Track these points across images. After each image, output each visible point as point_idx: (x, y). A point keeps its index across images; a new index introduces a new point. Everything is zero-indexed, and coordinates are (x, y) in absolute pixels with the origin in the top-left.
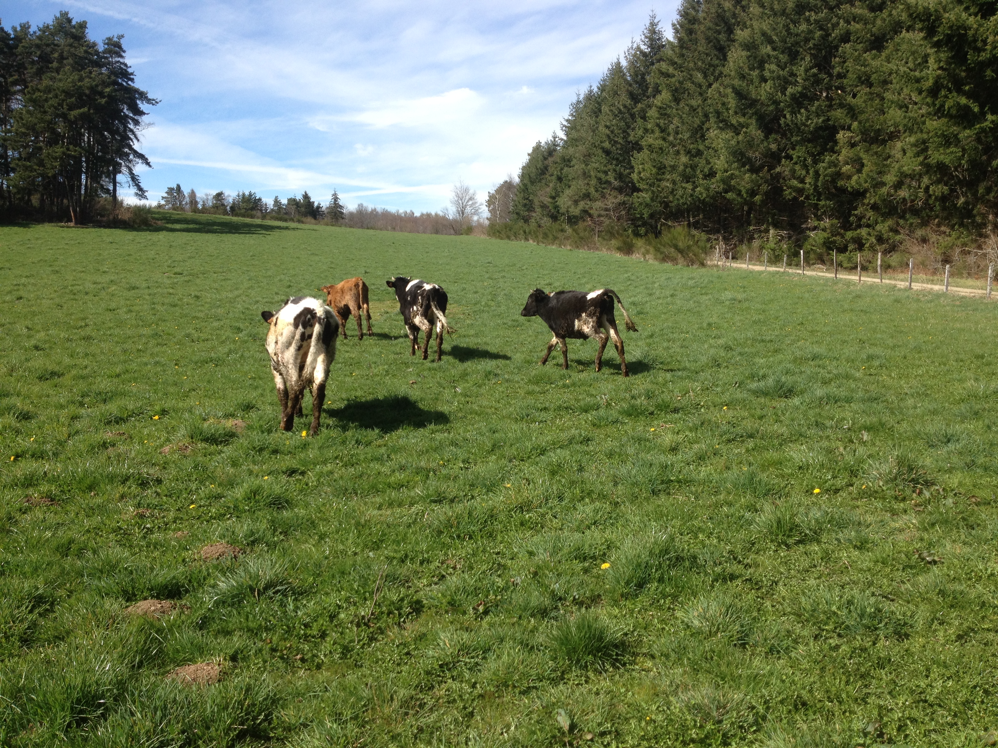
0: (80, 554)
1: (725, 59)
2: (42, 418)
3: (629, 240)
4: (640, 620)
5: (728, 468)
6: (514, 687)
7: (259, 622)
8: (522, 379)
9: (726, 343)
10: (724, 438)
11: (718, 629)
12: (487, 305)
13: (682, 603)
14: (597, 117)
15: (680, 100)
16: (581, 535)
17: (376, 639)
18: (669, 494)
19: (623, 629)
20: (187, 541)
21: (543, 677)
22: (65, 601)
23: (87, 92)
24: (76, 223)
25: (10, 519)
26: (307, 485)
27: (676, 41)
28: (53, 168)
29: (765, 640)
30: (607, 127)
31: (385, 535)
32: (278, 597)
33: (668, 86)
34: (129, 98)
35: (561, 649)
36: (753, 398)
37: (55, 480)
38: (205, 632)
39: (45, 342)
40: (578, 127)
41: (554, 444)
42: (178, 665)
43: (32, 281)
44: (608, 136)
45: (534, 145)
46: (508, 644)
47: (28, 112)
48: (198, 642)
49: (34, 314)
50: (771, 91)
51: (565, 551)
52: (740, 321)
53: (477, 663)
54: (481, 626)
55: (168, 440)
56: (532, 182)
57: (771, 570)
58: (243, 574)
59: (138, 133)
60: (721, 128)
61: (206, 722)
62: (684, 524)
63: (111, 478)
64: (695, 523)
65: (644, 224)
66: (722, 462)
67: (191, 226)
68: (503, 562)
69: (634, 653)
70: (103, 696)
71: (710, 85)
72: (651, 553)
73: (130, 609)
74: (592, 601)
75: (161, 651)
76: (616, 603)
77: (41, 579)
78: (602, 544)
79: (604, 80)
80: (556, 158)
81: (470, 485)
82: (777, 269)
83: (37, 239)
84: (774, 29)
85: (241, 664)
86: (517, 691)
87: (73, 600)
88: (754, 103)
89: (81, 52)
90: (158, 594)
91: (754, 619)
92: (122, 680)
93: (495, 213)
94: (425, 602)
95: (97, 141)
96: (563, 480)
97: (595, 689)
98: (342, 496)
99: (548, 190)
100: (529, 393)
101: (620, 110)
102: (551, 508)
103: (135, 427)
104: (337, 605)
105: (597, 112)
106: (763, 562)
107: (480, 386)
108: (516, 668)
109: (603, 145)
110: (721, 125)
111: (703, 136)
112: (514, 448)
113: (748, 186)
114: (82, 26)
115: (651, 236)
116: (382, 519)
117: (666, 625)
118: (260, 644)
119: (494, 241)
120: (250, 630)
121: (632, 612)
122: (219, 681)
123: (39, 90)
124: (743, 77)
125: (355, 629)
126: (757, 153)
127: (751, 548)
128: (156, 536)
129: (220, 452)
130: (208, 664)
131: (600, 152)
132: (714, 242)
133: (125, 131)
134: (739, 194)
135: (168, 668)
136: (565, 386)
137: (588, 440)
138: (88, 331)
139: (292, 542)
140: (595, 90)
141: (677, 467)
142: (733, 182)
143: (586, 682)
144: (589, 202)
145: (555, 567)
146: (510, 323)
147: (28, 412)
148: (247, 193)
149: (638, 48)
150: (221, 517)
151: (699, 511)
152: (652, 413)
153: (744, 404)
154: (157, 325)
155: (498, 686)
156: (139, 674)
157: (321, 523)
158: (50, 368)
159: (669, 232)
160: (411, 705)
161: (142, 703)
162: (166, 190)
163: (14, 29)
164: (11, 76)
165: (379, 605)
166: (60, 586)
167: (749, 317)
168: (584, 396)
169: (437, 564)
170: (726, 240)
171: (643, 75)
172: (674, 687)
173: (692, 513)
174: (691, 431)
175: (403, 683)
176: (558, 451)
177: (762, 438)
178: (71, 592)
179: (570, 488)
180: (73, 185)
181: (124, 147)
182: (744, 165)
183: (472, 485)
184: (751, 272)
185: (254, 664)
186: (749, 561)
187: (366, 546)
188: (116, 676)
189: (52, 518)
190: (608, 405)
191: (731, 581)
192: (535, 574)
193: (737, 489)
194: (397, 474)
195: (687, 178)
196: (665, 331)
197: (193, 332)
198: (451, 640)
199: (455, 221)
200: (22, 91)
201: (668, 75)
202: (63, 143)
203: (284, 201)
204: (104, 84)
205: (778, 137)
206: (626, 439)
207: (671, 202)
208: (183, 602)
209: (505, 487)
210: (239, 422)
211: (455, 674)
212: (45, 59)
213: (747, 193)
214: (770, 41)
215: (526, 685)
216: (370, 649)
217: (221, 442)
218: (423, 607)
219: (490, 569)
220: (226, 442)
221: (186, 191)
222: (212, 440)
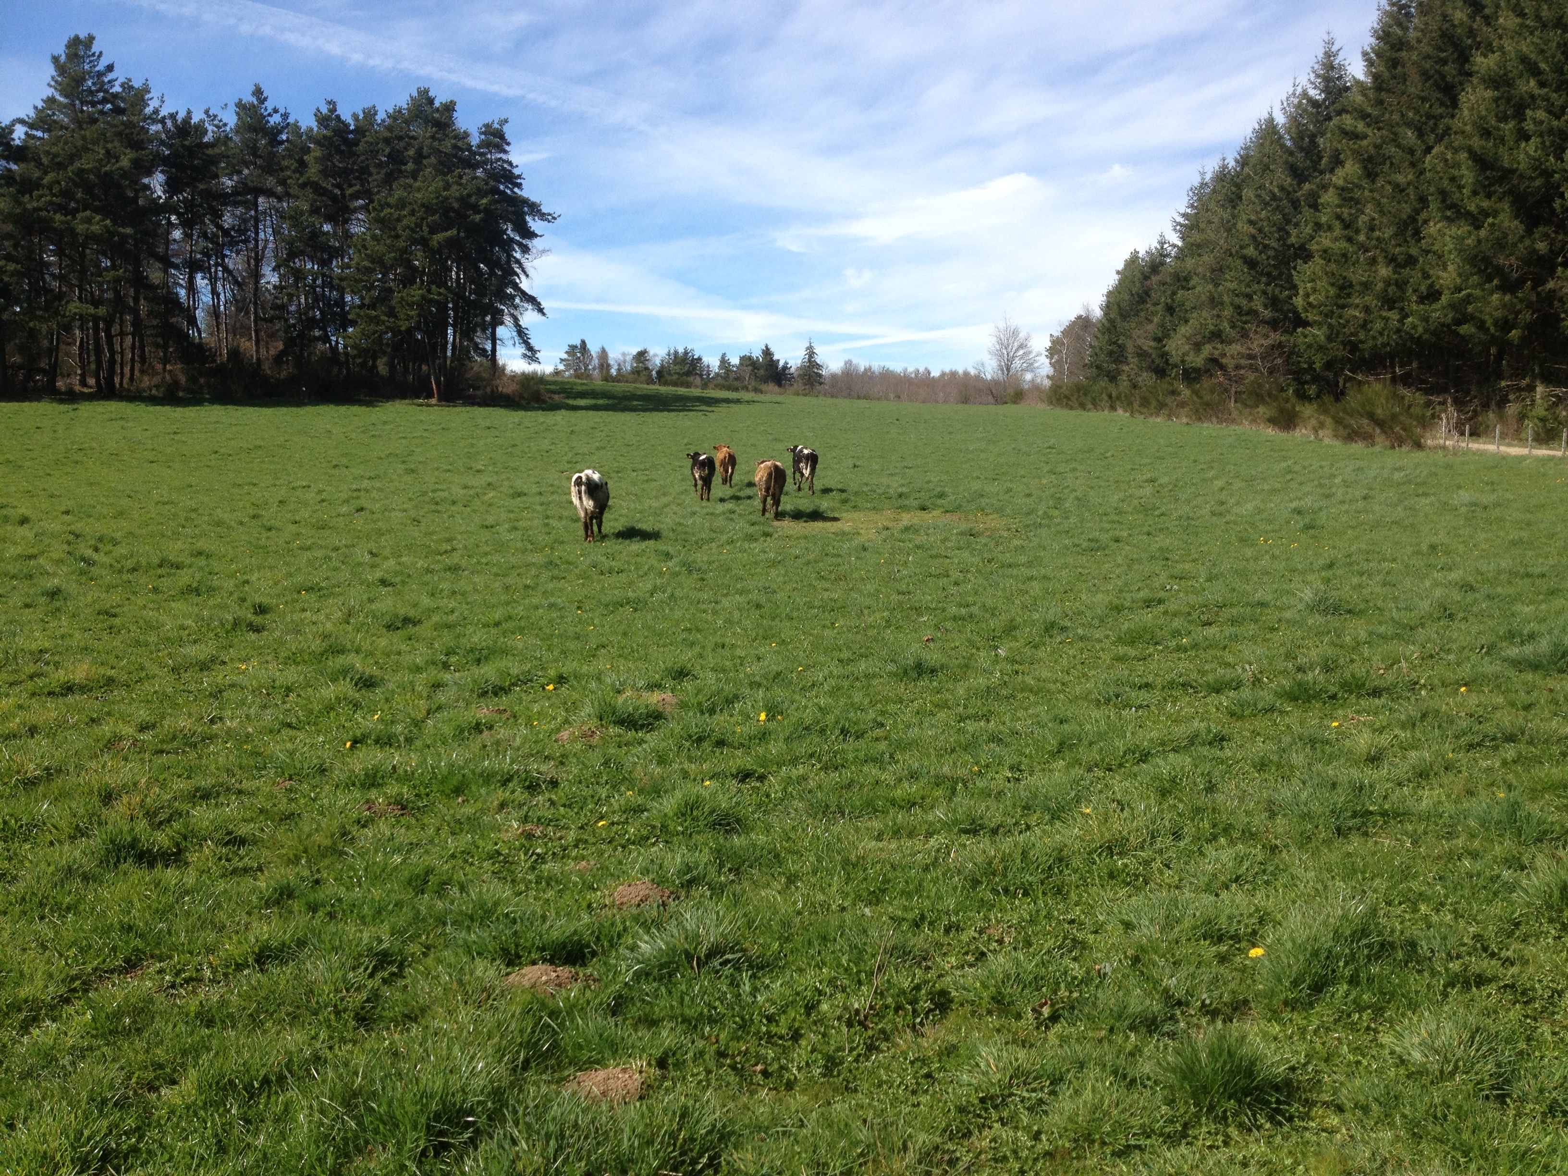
0: (441, 891)
1: (1455, 103)
2: (391, 686)
3: (1289, 406)
4: (1318, 1046)
5: (1470, 793)
6: (1104, 1143)
7: (699, 1010)
8: (1107, 637)
9: (1463, 579)
10: (1463, 741)
11: (1456, 1067)
12: (1046, 515)
13: (1391, 1021)
14: (1234, 207)
15: (1377, 175)
16: (1212, 898)
17: (877, 1049)
18: (1366, 834)
19: (1288, 1061)
20: (594, 876)
21: (1153, 1131)
22: (419, 962)
23: (456, 205)
24: (440, 400)
25: (344, 834)
26: (768, 796)
27: (1369, 80)
28: (409, 318)
29: (1541, 1091)
30: (1251, 222)
31: (889, 881)
32: (728, 970)
33: (1356, 153)
34: (515, 213)
35: (1182, 1087)
36: (1512, 673)
37: (407, 778)
38: (620, 1019)
39: (396, 574)
40: (1202, 226)
41: (1163, 744)
42: (580, 1070)
43: (377, 484)
44: (1254, 237)
45: (1127, 256)
46: (1092, 1073)
47: (374, 237)
48: (609, 1036)
49: (380, 533)
50: (1537, 155)
51: (1187, 924)
52: (1487, 540)
53: (1041, 1100)
54: (1046, 1039)
55: (566, 721)
56: (1124, 316)
57: (1551, 971)
58: (675, 931)
59: (527, 265)
60: (1449, 219)
61: (621, 1162)
62: (1394, 887)
63: (487, 778)
64: (1414, 885)
65: (1316, 379)
66: (1458, 783)
67: (601, 402)
68: (1080, 936)
69: (1307, 1100)
70: (471, 1112)
71: (1429, 150)
72: (1337, 935)
73: (511, 978)
74: (1235, 1009)
75: (555, 1045)
76: (1274, 1015)
77: (386, 927)
78: (1251, 915)
79: (1247, 148)
80: (1165, 275)
81: (1024, 808)
82: (1551, 453)
83: (385, 423)
84: (1542, 51)
85: (673, 1074)
86: (1108, 1150)
87: (430, 961)
88: (1507, 174)
89: (447, 146)
90: (552, 957)
91: (1521, 1053)
92: (499, 1088)
93: (1062, 367)
94: (954, 993)
95: (469, 279)
96: (1181, 806)
97: (1240, 1157)
98: (820, 816)
99: (1150, 327)
100: (1119, 659)
101: (1274, 195)
102: (1160, 852)
103: (520, 699)
104: (817, 989)
105: (1234, 200)
106: (1535, 957)
107: (1036, 647)
108: (1107, 1114)
109: (1245, 251)
110: (1449, 213)
111: (1417, 233)
112: (1095, 748)
113: (1498, 314)
114: (449, 108)
115: (1327, 399)
116: (884, 855)
117: (1364, 1056)
118: (700, 1044)
119: (1061, 412)
120: (686, 1020)
121: (1303, 1031)
122: (641, 1098)
123: (388, 205)
124: (1486, 133)
125: (845, 1029)
126: (1513, 259)
127: (1512, 932)
128: (550, 867)
129: (641, 742)
130: (624, 1071)
131: (1239, 262)
132: (1438, 408)
133: (508, 262)
134: (1481, 326)
135: (566, 1073)
136: (1179, 649)
137: (1222, 739)
138: (455, 559)
139: (746, 885)
140: (1232, 164)
141: (1380, 789)
142: (1470, 309)
143: (1226, 1144)
144: (1219, 346)
145: (1170, 950)
146: (1085, 545)
147: (371, 677)
148: (681, 350)
149: (1305, 94)
150: (642, 841)
151: (1420, 866)
152: (1333, 697)
153: (1498, 683)
154: (552, 548)
155: (1075, 1141)
156: (524, 1079)
157: (789, 856)
158: (402, 612)
159: (1360, 391)
160: (935, 1160)
161: (529, 1126)
162: (567, 348)
163: (355, 117)
164: (351, 186)
165: (882, 994)
166: (412, 939)
167: (1502, 533)
168: (1214, 665)
169: (973, 933)
170: (1459, 403)
171: (1313, 137)
172: (1379, 1162)
173: (1408, 868)
174: (1403, 727)
175: (923, 1124)
176: (1171, 755)
177: (1531, 743)
178: (428, 948)
179: (1193, 820)
180: (436, 343)
181: (507, 286)
182: (1490, 279)
183: (1026, 808)
184: (1505, 457)
185: (692, 1075)
186: (1509, 953)
187: (858, 898)
188: (492, 1082)
189: (402, 836)
190: (1256, 681)
191: (1478, 987)
192: (1136, 960)
193: (1487, 830)
194: (906, 785)
195: (1390, 303)
196: (1354, 558)
197: (603, 559)
198: (999, 1058)
199: (995, 382)
200: (365, 208)
201: (1355, 136)
202: (422, 281)
203: (735, 361)
204: (480, 193)
205: (1550, 230)
206: (1289, 739)
207: (1362, 342)
208: (589, 971)
209: (1082, 814)
210: (668, 696)
211: (1005, 1114)
212: (397, 158)
213: (1496, 324)
214: (1534, 70)
215: (1123, 1142)
216: (869, 1064)
217: (642, 726)
218: (952, 1001)
219: (1060, 947)
220: (648, 727)
221: (594, 349)
222: (629, 722)
